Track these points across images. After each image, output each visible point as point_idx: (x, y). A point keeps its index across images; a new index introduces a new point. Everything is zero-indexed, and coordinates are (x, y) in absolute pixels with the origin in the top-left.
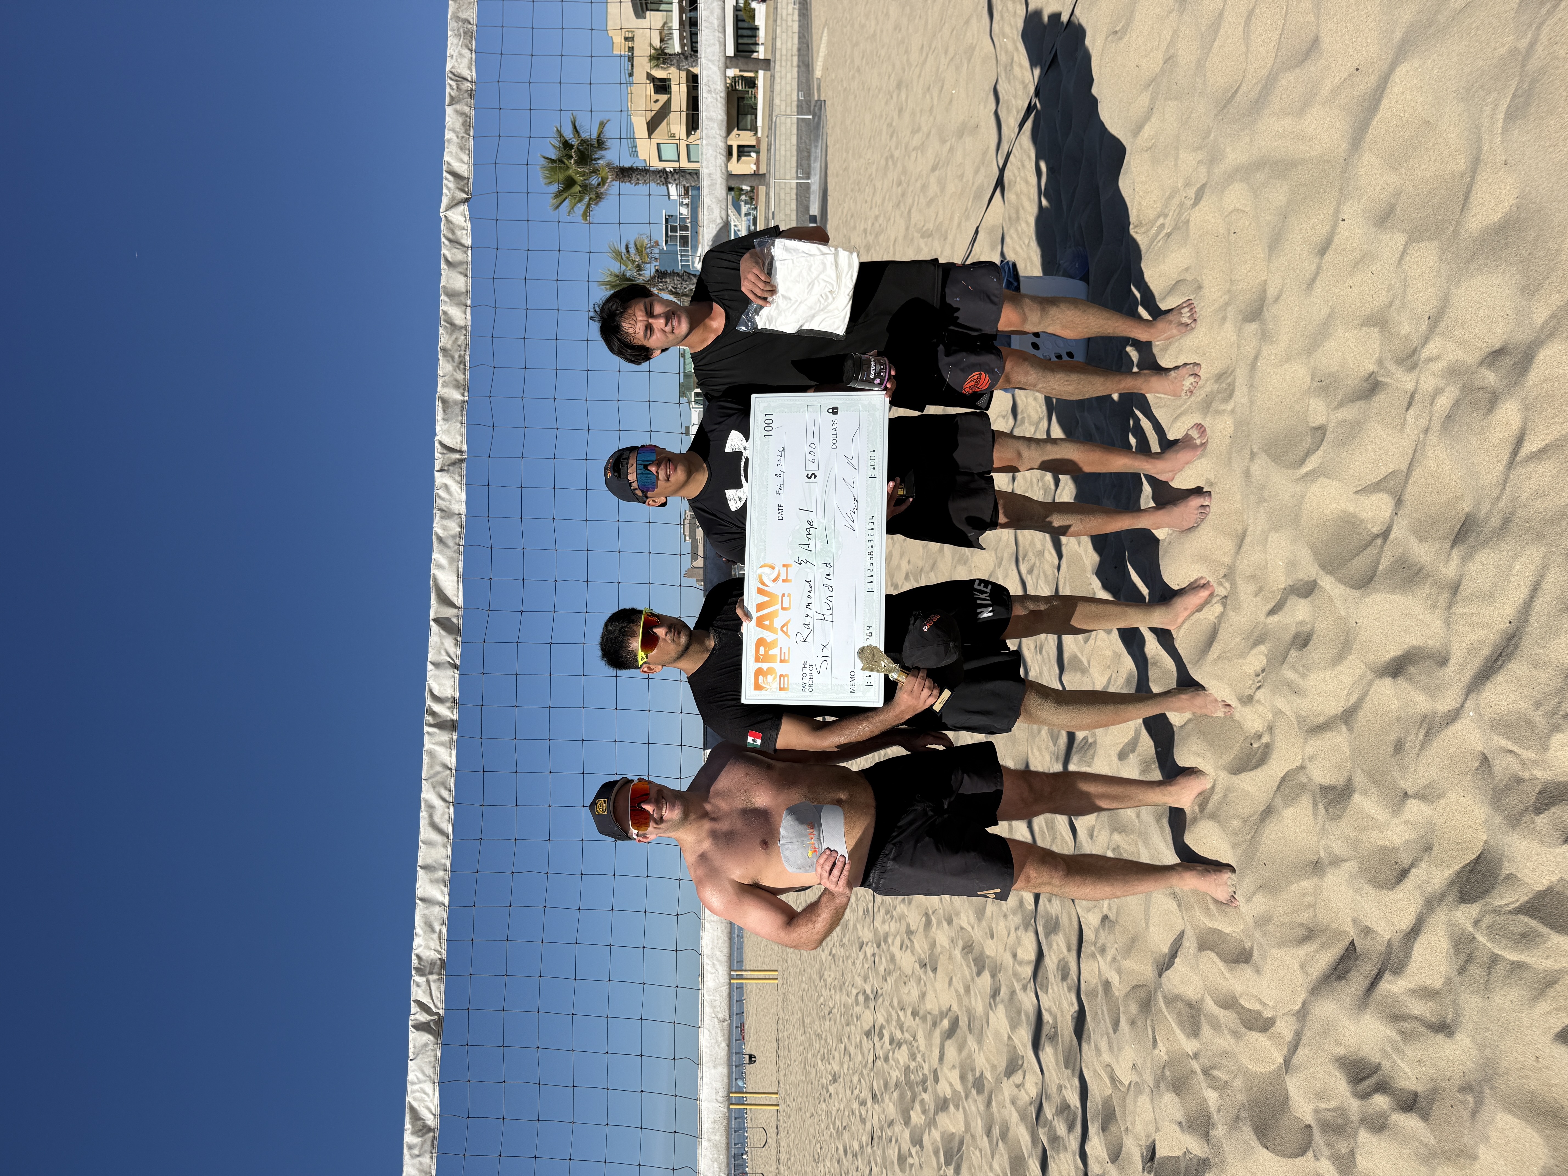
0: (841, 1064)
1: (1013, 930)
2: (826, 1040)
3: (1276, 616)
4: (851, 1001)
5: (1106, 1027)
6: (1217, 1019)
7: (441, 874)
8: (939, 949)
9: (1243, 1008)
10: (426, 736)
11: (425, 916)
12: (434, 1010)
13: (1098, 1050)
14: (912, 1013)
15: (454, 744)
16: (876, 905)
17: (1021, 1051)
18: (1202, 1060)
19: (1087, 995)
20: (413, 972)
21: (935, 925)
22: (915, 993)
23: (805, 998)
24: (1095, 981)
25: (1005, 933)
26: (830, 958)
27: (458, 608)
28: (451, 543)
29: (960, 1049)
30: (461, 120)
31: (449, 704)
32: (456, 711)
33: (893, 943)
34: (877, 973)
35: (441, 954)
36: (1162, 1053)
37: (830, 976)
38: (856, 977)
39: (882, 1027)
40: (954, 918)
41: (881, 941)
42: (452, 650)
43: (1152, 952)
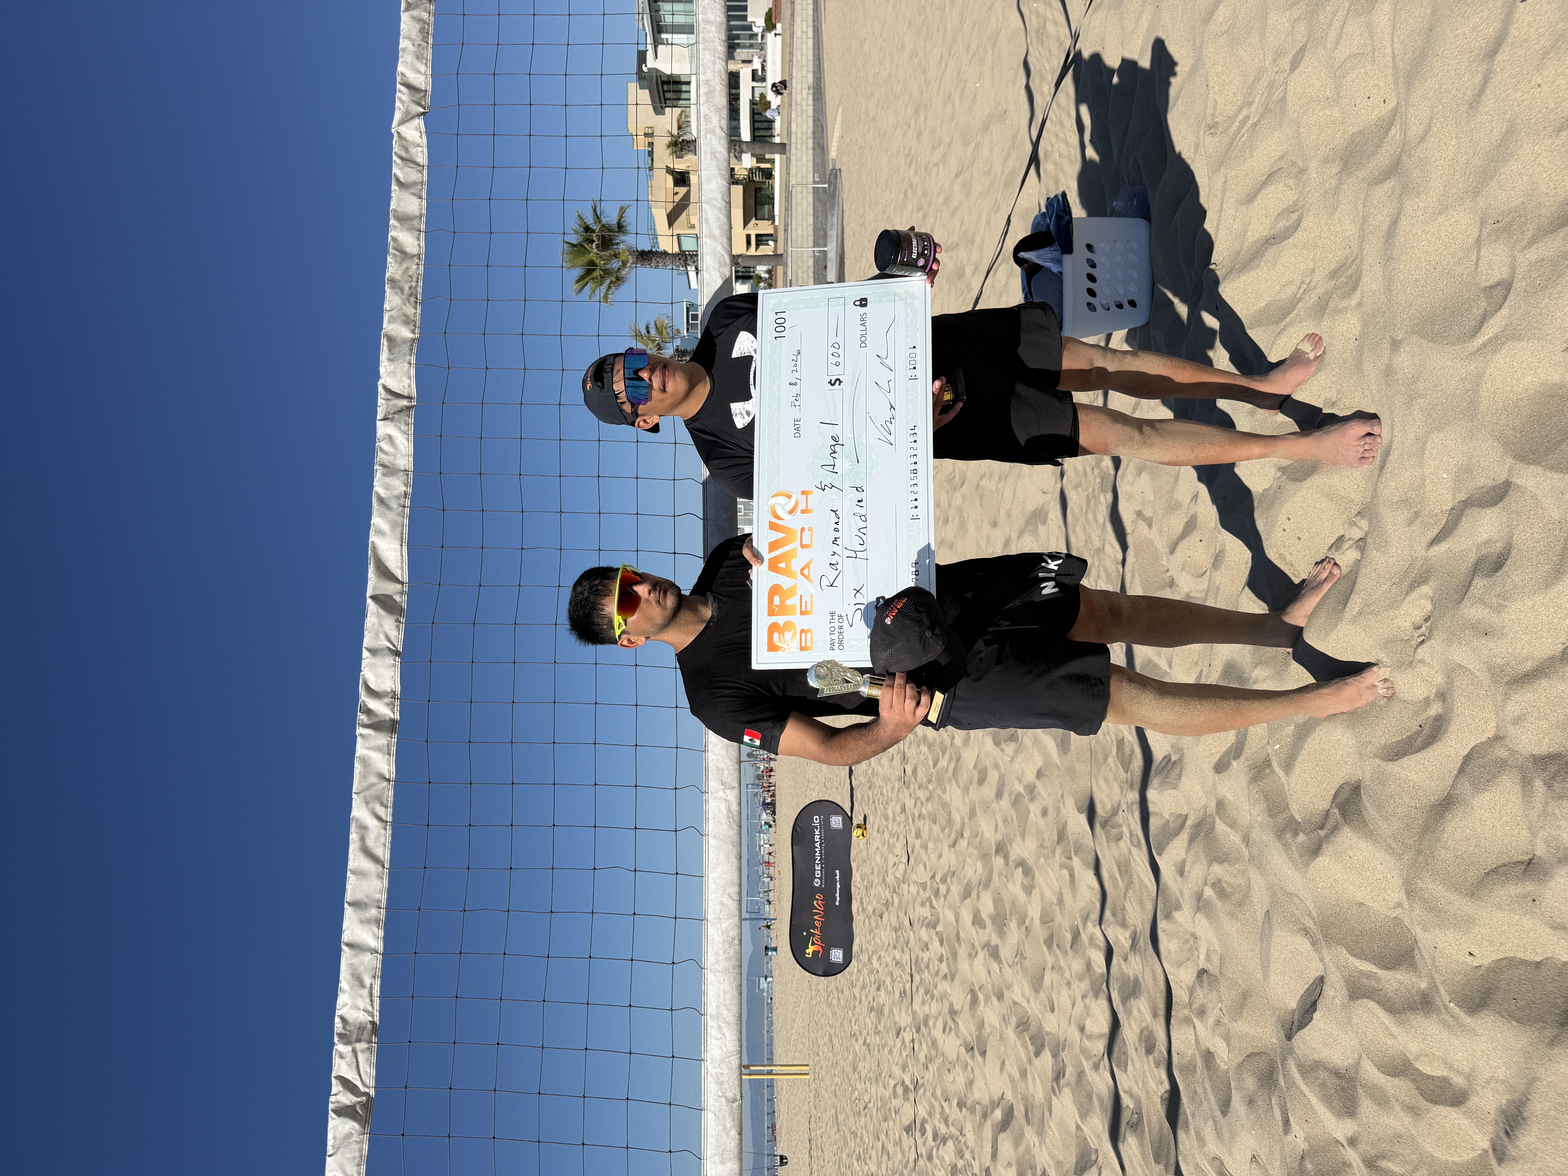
0: (879, 1164)
1: (1079, 999)
2: (861, 1138)
3: (1443, 544)
4: (888, 1093)
5: (1211, 1109)
6: (1381, 1090)
7: (374, 912)
8: (987, 1029)
9: (1421, 1074)
10: (359, 740)
11: (352, 966)
12: (362, 1088)
13: (1200, 1138)
14: (958, 1104)
15: (394, 749)
16: (914, 985)
17: (1093, 1143)
18: (1362, 1147)
19: (1181, 1071)
20: (336, 1039)
21: (982, 1003)
22: (961, 1081)
23: (838, 1093)
24: (1191, 1052)
25: (1068, 1004)
26: (864, 1047)
27: (402, 583)
28: (394, 504)
29: (1017, 1143)
30: (418, 26)
31: (388, 700)
32: (397, 708)
33: (934, 1026)
34: (917, 1061)
35: (373, 1016)
36: (1298, 1140)
37: (864, 1068)
38: (893, 1067)
39: (924, 1121)
40: (1005, 992)
41: (920, 1024)
42: (393, 633)
43: (1275, 1009)
